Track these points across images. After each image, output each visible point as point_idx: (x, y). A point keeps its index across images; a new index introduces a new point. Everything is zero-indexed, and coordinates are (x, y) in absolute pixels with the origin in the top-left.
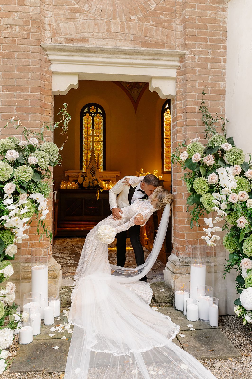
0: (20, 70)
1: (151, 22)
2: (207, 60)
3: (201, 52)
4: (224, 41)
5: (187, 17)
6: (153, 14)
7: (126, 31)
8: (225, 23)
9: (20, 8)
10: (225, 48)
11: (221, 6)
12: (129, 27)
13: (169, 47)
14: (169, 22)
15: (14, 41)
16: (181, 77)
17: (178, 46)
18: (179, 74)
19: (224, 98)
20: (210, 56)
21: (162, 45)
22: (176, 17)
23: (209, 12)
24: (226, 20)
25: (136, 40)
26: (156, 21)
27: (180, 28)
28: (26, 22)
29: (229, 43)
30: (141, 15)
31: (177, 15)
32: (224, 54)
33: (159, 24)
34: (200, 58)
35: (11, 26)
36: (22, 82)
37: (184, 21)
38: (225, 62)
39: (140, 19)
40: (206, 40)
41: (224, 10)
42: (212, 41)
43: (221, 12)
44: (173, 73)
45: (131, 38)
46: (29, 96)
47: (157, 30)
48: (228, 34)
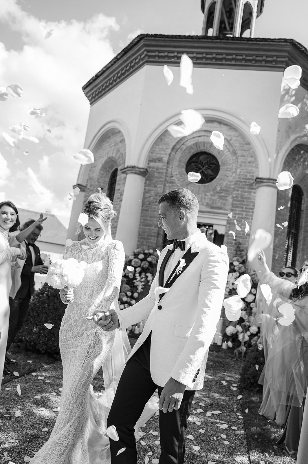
0: (151, 217)
1: (217, 197)
2: (242, 218)
3: (239, 214)
4: (252, 209)
5: (234, 196)
6: (218, 193)
7: (203, 200)
8: (254, 199)
9: (155, 189)
10: (253, 212)
11: (253, 191)
12: (205, 199)
13: (225, 210)
14: (226, 197)
15: (150, 204)
16: (228, 225)
17: (229, 209)
18: (227, 223)
19: (249, 238)
20: (244, 216)
21: (220, 208)
22: (229, 195)
23: (246, 194)
24: (255, 198)
25: (208, 205)
26: (219, 196)
27: (231, 200)
28: (156, 196)
29: (255, 210)
30: (212, 193)
31: (231, 194)
32: (252, 216)
33: (221, 197)
34: (238, 217)
35: (149, 197)
36: (151, 223)
37: (233, 198)
38: (252, 219)
39: (211, 195)
40: (243, 208)
41: (255, 193)
42: (246, 208)
43: (253, 194)
44: (225, 223)
45: (205, 204)
46: (153, 229)
47: (219, 201)
48: (256, 205)
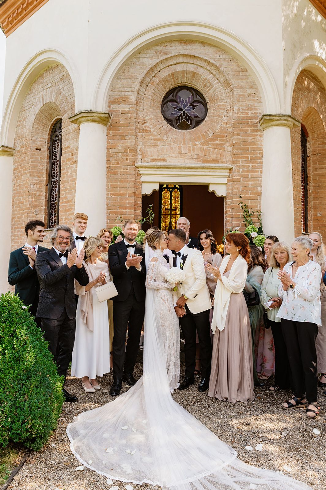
0: (121, 182)
1: (210, 146)
2: (248, 172)
3: (244, 166)
4: (260, 158)
5: (234, 142)
6: (211, 140)
7: (192, 152)
8: (261, 145)
9: (122, 141)
10: (262, 163)
11: (259, 133)
12: (194, 150)
13: (222, 162)
14: (222, 145)
15: (118, 163)
16: (230, 183)
17: (228, 162)
18: (228, 181)
19: (260, 198)
20: (250, 169)
21: (217, 161)
22: (227, 141)
23: (250, 138)
24: (262, 143)
25: (199, 158)
26: (213, 144)
27: (230, 149)
28: (126, 151)
29: (264, 160)
30: (202, 141)
31: (228, 140)
32: (261, 167)
33: (215, 146)
34: (243, 171)
35: (116, 153)
36: (123, 190)
37: (233, 145)
38: (261, 172)
39: (202, 144)
40: (247, 158)
41: (261, 136)
42: (252, 158)
43: (258, 138)
44: (225, 180)
45: (196, 157)
46: (127, 198)
47: (213, 151)
48: (264, 153)
